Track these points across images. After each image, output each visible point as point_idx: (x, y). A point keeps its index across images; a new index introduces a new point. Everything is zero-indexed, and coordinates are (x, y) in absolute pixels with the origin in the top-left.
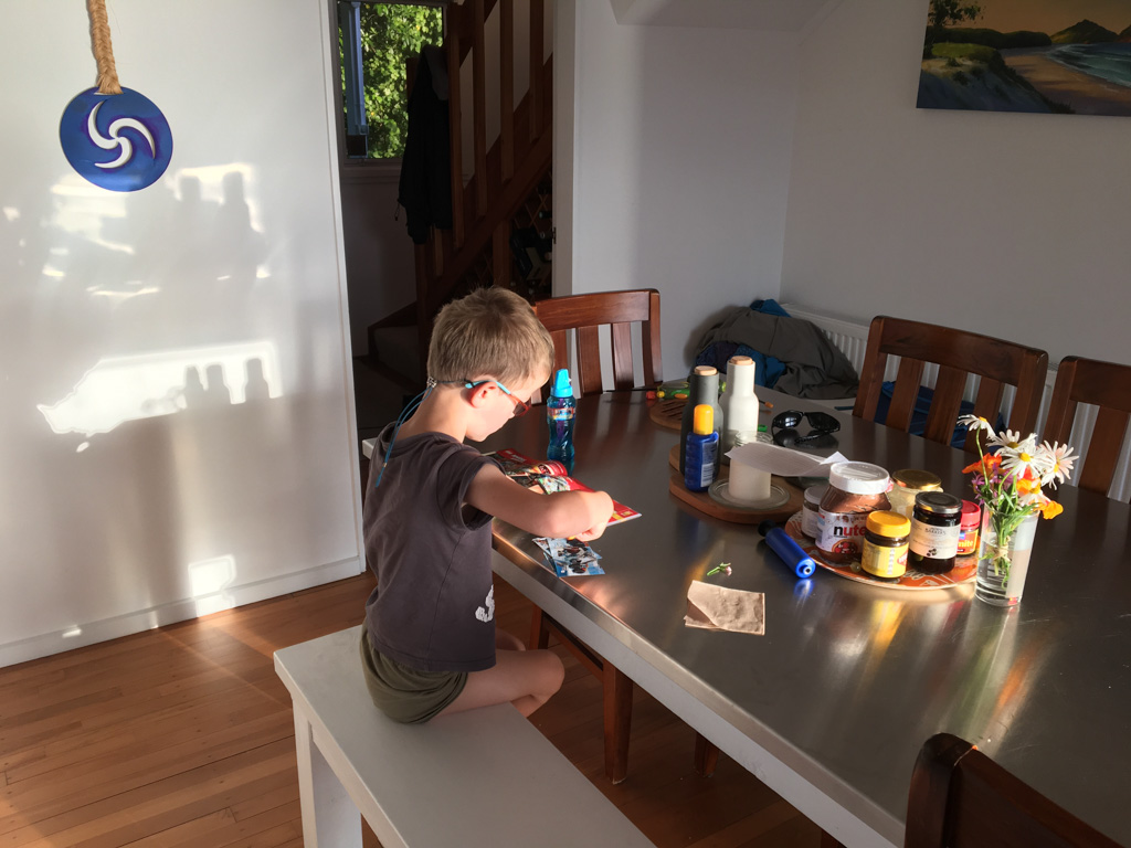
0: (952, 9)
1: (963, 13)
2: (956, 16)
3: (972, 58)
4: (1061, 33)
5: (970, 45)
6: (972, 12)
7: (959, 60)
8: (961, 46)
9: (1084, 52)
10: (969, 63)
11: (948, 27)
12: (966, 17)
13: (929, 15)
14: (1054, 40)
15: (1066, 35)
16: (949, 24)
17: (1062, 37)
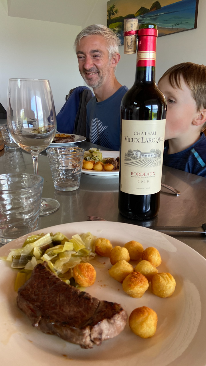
0: (112, 12)
1: (114, 13)
2: (113, 14)
3: (118, 27)
4: (137, 13)
5: (117, 23)
6: (116, 12)
7: (115, 29)
8: (115, 24)
9: (143, 18)
10: (117, 29)
11: (112, 18)
12: (115, 14)
13: (108, 15)
14: (135, 16)
15: (138, 13)
16: (112, 17)
17: (137, 14)
